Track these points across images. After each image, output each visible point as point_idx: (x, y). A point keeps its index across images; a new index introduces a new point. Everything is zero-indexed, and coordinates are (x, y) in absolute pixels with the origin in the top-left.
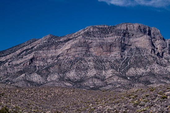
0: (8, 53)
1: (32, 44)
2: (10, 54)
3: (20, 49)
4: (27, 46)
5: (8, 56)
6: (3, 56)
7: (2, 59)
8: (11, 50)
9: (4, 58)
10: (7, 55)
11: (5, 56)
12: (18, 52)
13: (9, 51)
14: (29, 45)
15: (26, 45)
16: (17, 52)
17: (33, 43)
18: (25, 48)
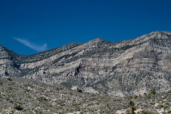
0: (38, 59)
1: (73, 49)
2: (42, 59)
3: (57, 55)
4: (67, 52)
5: (39, 62)
6: (31, 62)
7: (31, 66)
8: (43, 55)
9: (33, 64)
10: (37, 61)
11: (34, 62)
12: (54, 58)
13: (40, 57)
14: (70, 50)
15: (65, 50)
16: (52, 57)
17: (75, 48)
18: (63, 54)
